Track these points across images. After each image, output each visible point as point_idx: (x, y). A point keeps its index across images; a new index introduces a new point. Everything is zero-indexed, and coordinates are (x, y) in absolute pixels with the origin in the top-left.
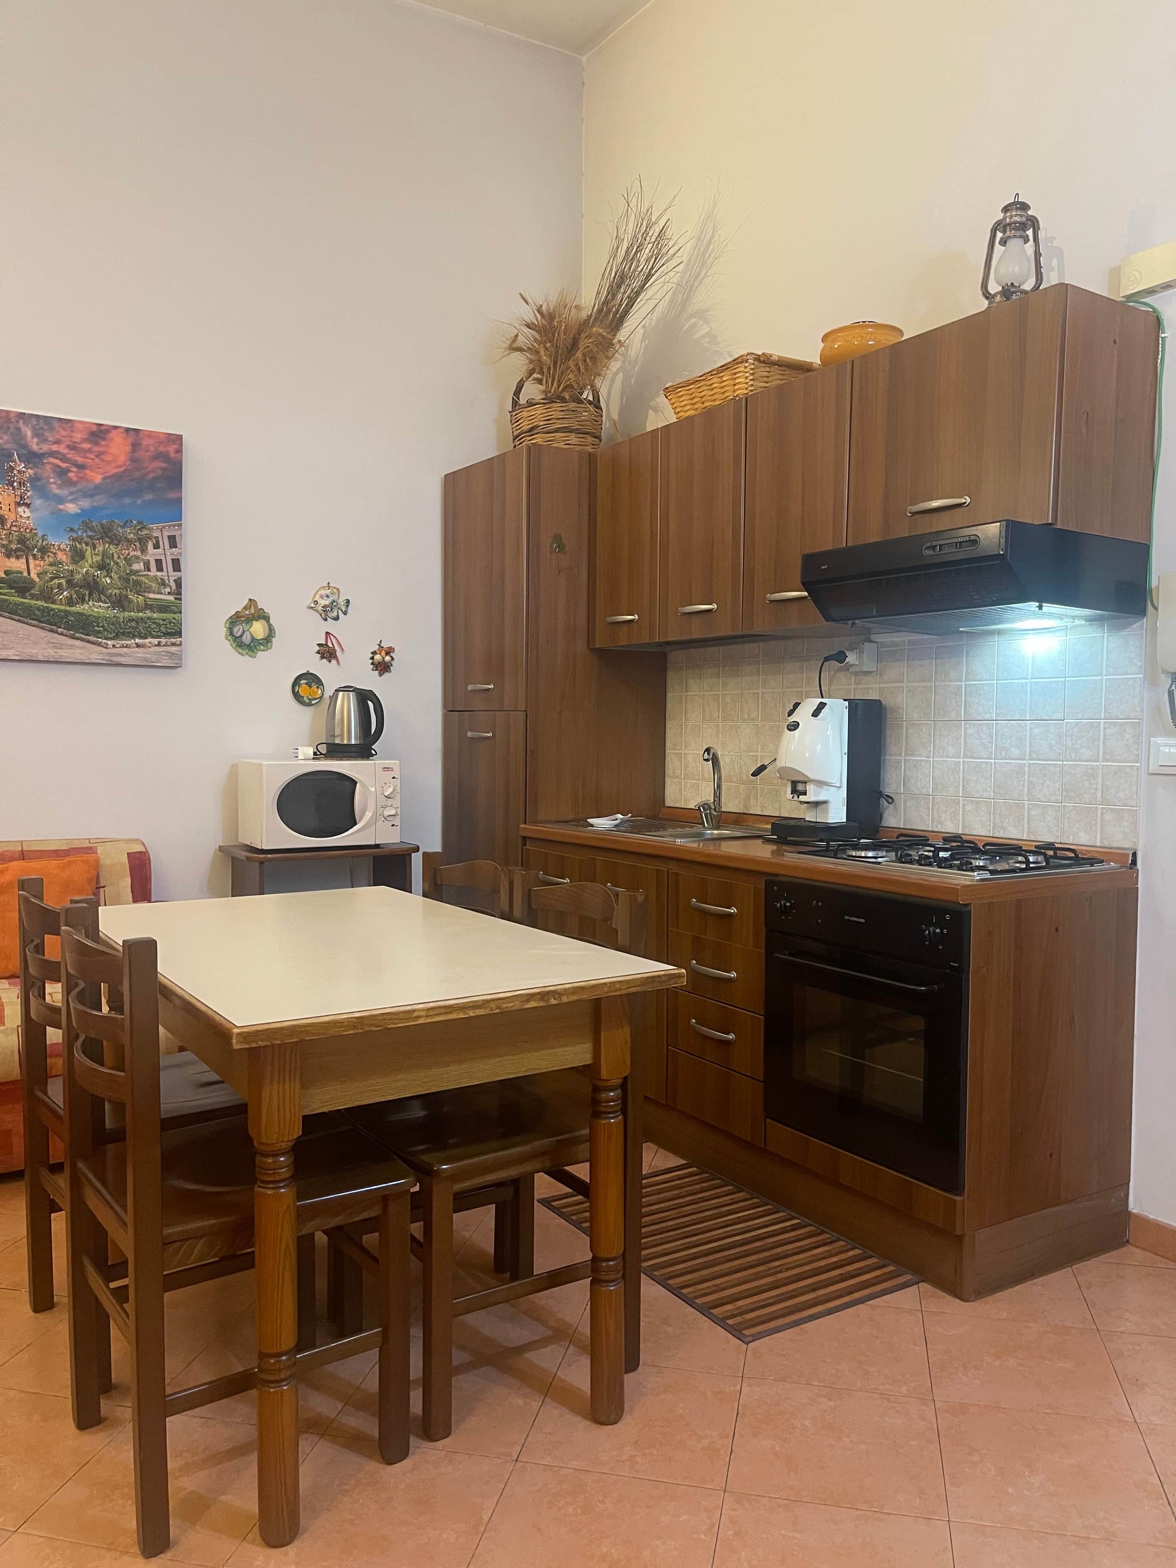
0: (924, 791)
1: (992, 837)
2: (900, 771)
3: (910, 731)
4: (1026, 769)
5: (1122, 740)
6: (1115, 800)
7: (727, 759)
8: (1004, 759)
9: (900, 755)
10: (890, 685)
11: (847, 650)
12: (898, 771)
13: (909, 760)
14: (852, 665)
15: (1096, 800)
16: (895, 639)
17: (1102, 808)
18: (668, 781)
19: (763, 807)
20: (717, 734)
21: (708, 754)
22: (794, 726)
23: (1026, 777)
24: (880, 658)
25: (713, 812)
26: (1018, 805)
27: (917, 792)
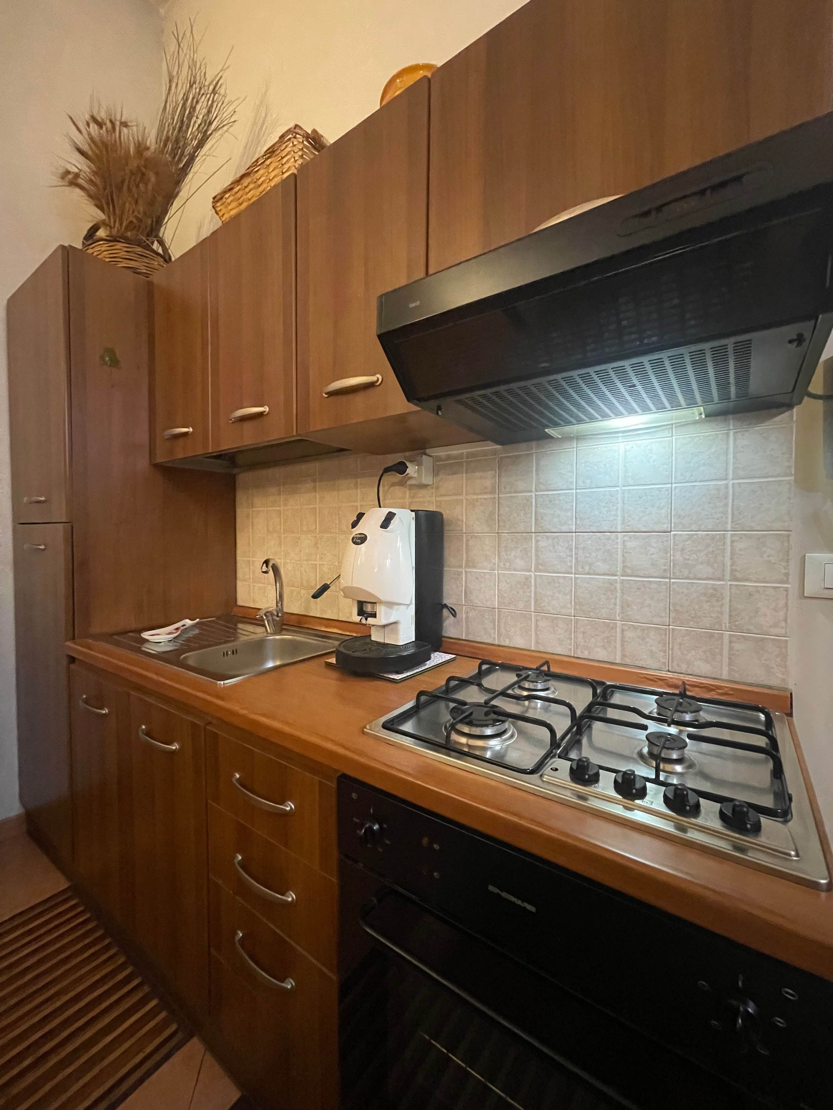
0: (488, 604)
1: (574, 657)
2: (461, 583)
3: (471, 543)
4: (618, 586)
5: (762, 556)
6: (751, 627)
7: (289, 567)
8: (588, 574)
9: (461, 566)
10: (446, 498)
11: (408, 461)
12: (458, 582)
13: (471, 572)
14: (411, 478)
15: (721, 625)
16: (451, 453)
17: (730, 635)
18: (239, 584)
19: (323, 611)
20: (280, 544)
21: (267, 567)
22: (360, 540)
23: (619, 594)
24: (436, 471)
25: (275, 617)
26: (607, 625)
27: (480, 604)
